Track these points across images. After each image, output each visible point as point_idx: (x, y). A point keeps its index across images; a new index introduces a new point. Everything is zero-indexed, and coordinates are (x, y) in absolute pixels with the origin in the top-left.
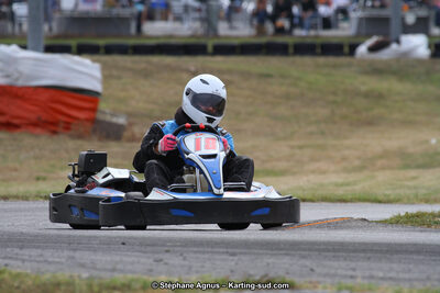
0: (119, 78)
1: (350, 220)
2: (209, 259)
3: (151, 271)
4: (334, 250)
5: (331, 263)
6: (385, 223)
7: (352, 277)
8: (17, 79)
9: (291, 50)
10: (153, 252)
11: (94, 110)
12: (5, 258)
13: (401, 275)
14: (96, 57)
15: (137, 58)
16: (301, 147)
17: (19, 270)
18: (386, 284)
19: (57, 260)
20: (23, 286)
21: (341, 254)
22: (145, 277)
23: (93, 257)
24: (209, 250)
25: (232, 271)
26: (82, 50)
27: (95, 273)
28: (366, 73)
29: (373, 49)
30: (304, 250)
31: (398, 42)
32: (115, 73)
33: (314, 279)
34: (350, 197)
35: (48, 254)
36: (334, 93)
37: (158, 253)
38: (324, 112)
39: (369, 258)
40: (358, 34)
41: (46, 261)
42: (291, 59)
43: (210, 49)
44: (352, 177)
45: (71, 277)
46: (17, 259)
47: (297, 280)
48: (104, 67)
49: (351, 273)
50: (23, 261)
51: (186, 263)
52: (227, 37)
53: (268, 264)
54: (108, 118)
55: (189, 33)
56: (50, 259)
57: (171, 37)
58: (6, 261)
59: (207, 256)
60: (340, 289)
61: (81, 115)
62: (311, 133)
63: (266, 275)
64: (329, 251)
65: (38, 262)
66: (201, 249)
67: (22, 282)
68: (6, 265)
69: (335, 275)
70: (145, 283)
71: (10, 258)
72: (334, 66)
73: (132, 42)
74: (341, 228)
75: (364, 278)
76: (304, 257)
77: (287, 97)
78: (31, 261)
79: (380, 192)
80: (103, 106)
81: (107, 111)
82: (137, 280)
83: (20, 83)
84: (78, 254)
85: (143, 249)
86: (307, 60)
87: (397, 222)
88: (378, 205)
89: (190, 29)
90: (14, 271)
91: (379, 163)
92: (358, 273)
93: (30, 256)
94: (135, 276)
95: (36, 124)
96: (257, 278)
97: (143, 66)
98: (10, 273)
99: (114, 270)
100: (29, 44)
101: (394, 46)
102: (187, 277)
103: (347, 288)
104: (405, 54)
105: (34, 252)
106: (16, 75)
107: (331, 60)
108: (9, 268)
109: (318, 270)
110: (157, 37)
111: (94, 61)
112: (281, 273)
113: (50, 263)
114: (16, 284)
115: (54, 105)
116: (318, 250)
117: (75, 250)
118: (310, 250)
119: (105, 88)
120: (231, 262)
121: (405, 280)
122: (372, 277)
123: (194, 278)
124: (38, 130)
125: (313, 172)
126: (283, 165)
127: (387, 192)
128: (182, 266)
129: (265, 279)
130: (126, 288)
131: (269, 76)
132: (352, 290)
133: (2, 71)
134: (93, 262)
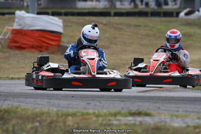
0: (70, 26)
1: (176, 88)
2: (112, 103)
3: (85, 108)
4: (169, 100)
5: (168, 105)
6: (192, 89)
7: (177, 111)
8: (24, 26)
9: (149, 15)
11: (59, 41)
12: (19, 102)
14: (60, 17)
15: (79, 18)
17: (25, 107)
18: (193, 114)
19: (42, 103)
21: (172, 101)
22: (83, 111)
23: (59, 102)
24: (112, 99)
25: (122, 108)
26: (54, 14)
27: (60, 109)
28: (183, 25)
29: (187, 14)
30: (155, 100)
31: (199, 11)
32: (69, 24)
33: (160, 112)
35: (38, 101)
39: (185, 103)
40: (180, 8)
41: (37, 104)
42: (150, 18)
43: (112, 14)
45: (49, 110)
46: (24, 103)
47: (152, 112)
48: (64, 22)
49: (176, 109)
50: (27, 103)
51: (101, 105)
52: (120, 9)
53: (139, 105)
54: (66, 45)
55: (103, 7)
56: (39, 103)
57: (95, 8)
58: (19, 104)
59: (111, 102)
60: (172, 116)
61: (53, 43)
63: (138, 110)
64: (166, 100)
65: (34, 104)
66: (108, 99)
67: (26, 112)
68: (19, 105)
69: (170, 110)
70: (82, 113)
71: (21, 102)
72: (169, 22)
73: (76, 11)
74: (173, 91)
75: (183, 111)
76: (155, 103)
77: (148, 35)
78: (30, 103)
80: (63, 39)
81: (65, 41)
82: (79, 112)
83: (26, 28)
84: (51, 101)
85: (82, 99)
86: (157, 19)
87: (198, 89)
89: (103, 5)
90: (23, 108)
92: (181, 110)
93: (30, 101)
94: (78, 110)
95: (32, 47)
96: (134, 111)
97: (82, 21)
98: (21, 108)
99: (67, 108)
100: (30, 10)
101: (197, 13)
102: (102, 111)
103: (175, 116)
105: (32, 100)
106: (24, 25)
107: (168, 19)
109: (162, 108)
110: (88, 9)
111: (59, 19)
112: (145, 109)
114: (24, 113)
115: (41, 39)
116: (162, 100)
117: (50, 99)
118: (158, 100)
119: (64, 31)
120: (122, 105)
122: (186, 111)
123: (105, 111)
124: (34, 50)
128: (99, 106)
129: (138, 112)
130: (74, 115)
131: (139, 26)
132: (177, 117)
133: (17, 23)
134: (59, 104)
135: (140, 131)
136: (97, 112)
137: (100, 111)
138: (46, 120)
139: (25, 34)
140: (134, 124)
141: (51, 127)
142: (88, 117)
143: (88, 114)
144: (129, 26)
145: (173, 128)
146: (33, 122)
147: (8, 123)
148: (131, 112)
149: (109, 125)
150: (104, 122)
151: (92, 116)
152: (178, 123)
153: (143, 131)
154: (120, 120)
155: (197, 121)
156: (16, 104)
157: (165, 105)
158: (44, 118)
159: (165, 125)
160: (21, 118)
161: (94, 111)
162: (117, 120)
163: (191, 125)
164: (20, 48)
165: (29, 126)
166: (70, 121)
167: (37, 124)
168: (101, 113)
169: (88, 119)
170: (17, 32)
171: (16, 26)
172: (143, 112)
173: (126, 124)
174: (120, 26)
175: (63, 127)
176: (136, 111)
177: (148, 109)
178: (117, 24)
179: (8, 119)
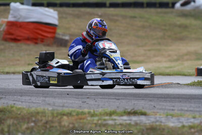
0: (66, 18)
1: (172, 84)
2: (107, 102)
3: (80, 107)
4: (165, 98)
5: (163, 103)
6: (188, 85)
7: (173, 110)
8: (19, 19)
9: (145, 5)
10: (81, 98)
11: (54, 33)
12: (14, 101)
13: (196, 109)
14: (55, 8)
15: (74, 9)
16: (149, 50)
17: (20, 106)
18: (188, 113)
19: (38, 102)
20: (22, 114)
21: (168, 99)
22: (78, 110)
23: (54, 100)
24: (108, 97)
25: (118, 107)
26: (49, 5)
27: (55, 108)
28: (179, 16)
29: (183, 5)
30: (151, 97)
31: (194, 1)
32: (64, 16)
33: (155, 111)
34: (172, 73)
35: (33, 99)
36: (165, 25)
37: (83, 98)
38: (160, 34)
39: (181, 101)
41: (32, 102)
42: (145, 9)
43: (108, 5)
44: (173, 64)
45: (44, 109)
46: (19, 101)
47: (148, 111)
48: (59, 13)
49: (172, 108)
50: (22, 102)
51: (97, 103)
53: (134, 104)
54: (61, 37)
56: (34, 101)
58: (14, 102)
59: (106, 100)
60: (167, 116)
61: (49, 35)
62: (154, 44)
63: (134, 109)
64: (162, 98)
65: (29, 102)
66: (104, 97)
67: (21, 112)
68: (14, 104)
69: (165, 109)
70: (78, 112)
71: (16, 101)
72: (165, 13)
74: (168, 88)
75: (178, 110)
76: (151, 101)
77: (143, 27)
78: (25, 102)
79: (186, 71)
80: (58, 31)
81: (61, 33)
82: (74, 111)
83: (21, 20)
84: (47, 99)
85: (77, 97)
86: (153, 10)
87: (194, 85)
88: (185, 77)
90: (18, 107)
91: (186, 57)
92: (176, 108)
93: (25, 100)
94: (73, 109)
95: (28, 39)
96: (129, 110)
97: (77, 12)
98: (16, 108)
99: (63, 106)
100: (25, 2)
101: (192, 4)
102: (98, 110)
103: (170, 115)
104: (198, 7)
105: (27, 98)
106: (19, 17)
107: (164, 10)
108: (15, 105)
109: (157, 107)
111: (55, 10)
112: (140, 108)
113: (34, 103)
114: (19, 113)
115: (36, 31)
116: (158, 98)
117: (46, 97)
118: (154, 98)
119: (59, 23)
120: (117, 103)
121: (197, 111)
122: (182, 110)
123: (100, 110)
124: (29, 42)
125: (155, 62)
126: (141, 58)
127: (189, 71)
128: (95, 105)
129: (133, 111)
130: (69, 114)
131: (135, 17)
132: (172, 116)
133: (12, 14)
134: (54, 103)
135: (136, 131)
136: (92, 111)
137: (95, 110)
138: (42, 120)
139: (21, 27)
140: (130, 125)
141: (46, 127)
142: (83, 116)
143: (83, 113)
144: (124, 17)
145: (168, 128)
146: (28, 123)
147: (3, 123)
148: (126, 111)
149: (105, 125)
150: (100, 122)
151: (87, 115)
152: (173, 123)
153: (139, 132)
154: (115, 120)
155: (192, 120)
156: (11, 103)
157: (160, 103)
158: (39, 117)
159: (161, 125)
160: (16, 118)
161: (89, 110)
162: (112, 120)
163: (186, 124)
164: (15, 40)
165: (25, 126)
166: (66, 121)
167: (33, 124)
168: (96, 112)
169: (84, 119)
170: (11, 24)
171: (11, 18)
172: (138, 111)
173: (121, 124)
174: (116, 18)
175: (58, 128)
176: (132, 110)
177: (143, 108)
178: (113, 15)
179: (4, 120)
